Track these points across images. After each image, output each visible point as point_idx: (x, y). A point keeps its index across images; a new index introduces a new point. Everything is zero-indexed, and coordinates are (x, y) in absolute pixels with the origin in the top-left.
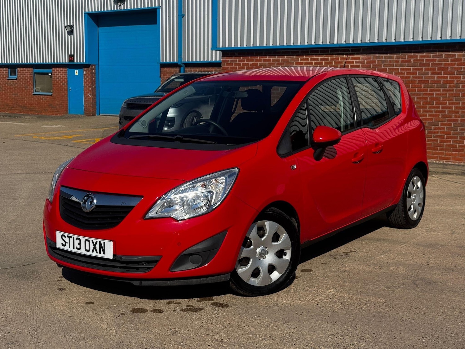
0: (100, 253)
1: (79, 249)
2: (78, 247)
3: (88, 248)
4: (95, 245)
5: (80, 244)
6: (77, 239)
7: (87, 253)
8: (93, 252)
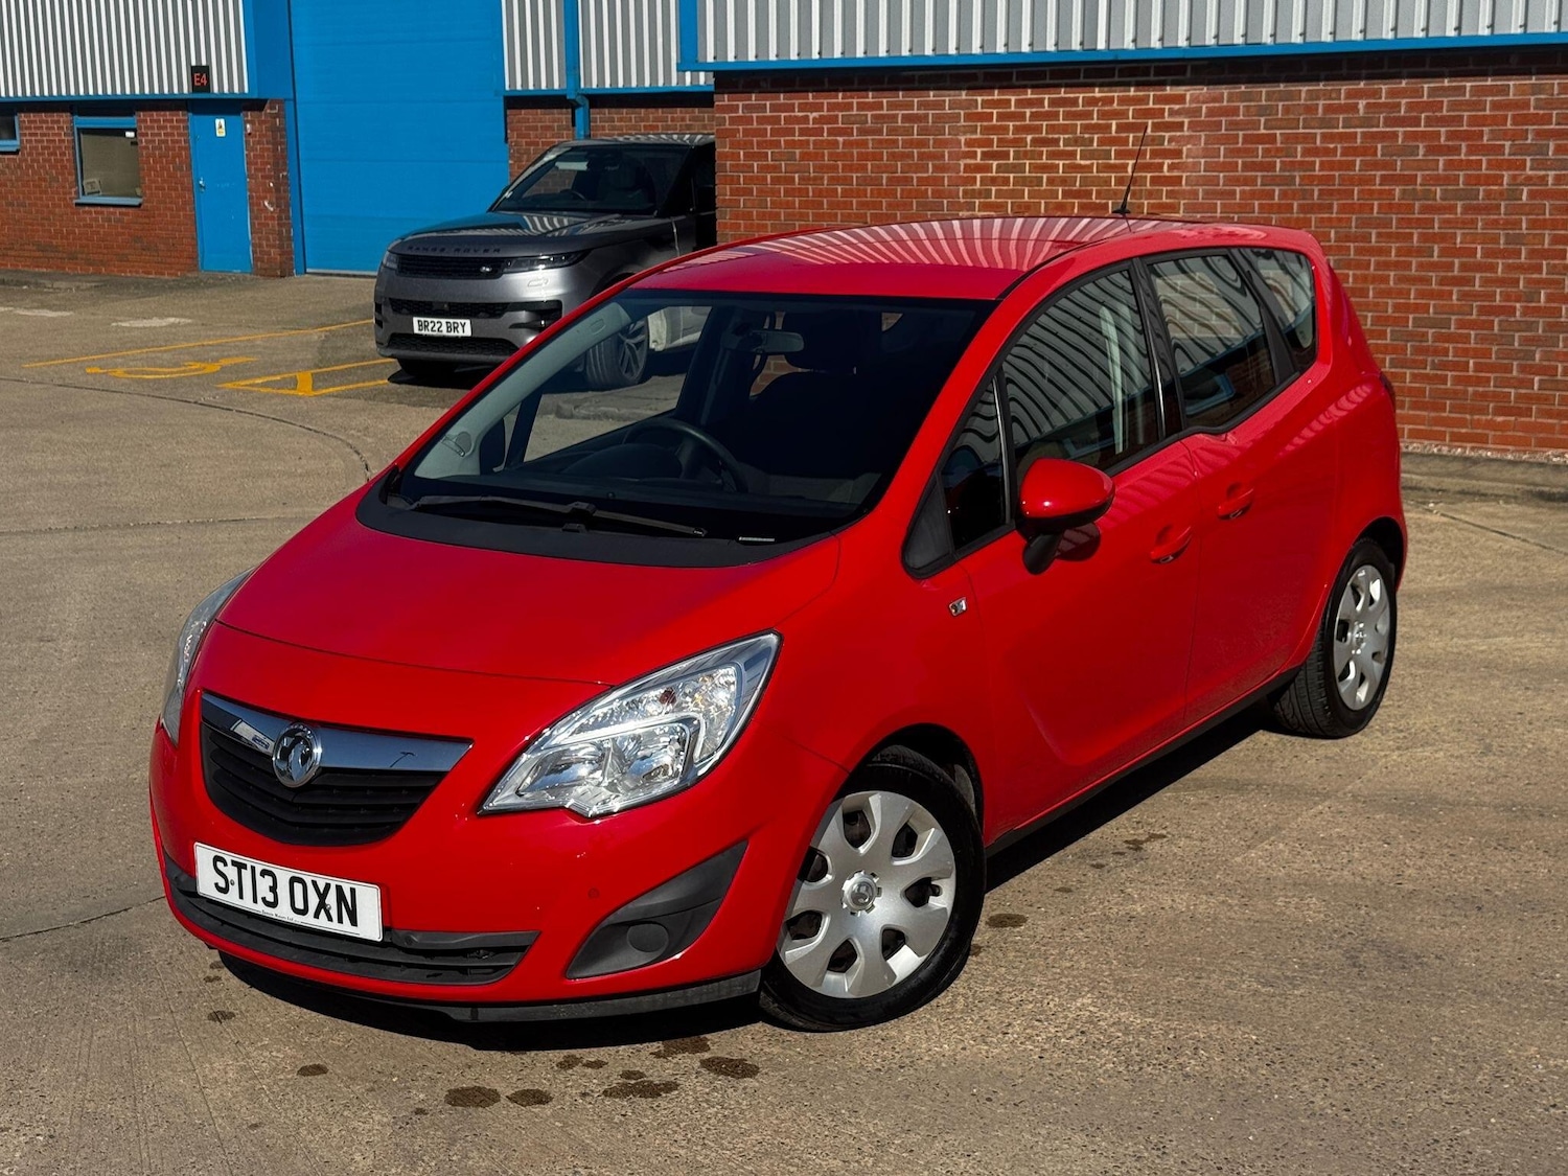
0: (340, 920)
1: (274, 904)
4: (322, 896)
5: (273, 889)
6: (264, 873)
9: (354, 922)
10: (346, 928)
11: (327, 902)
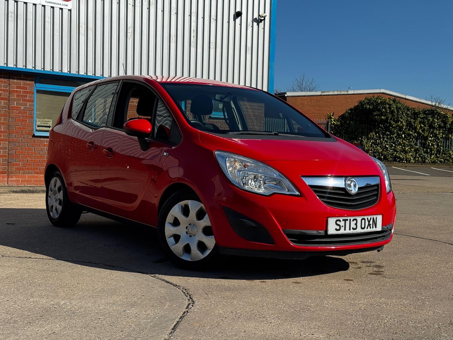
0: (373, 228)
2: (355, 227)
3: (363, 226)
4: (369, 222)
5: (356, 224)
7: (363, 231)
8: (367, 228)
9: (376, 227)
10: (374, 229)
11: (370, 223)
